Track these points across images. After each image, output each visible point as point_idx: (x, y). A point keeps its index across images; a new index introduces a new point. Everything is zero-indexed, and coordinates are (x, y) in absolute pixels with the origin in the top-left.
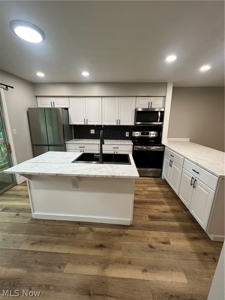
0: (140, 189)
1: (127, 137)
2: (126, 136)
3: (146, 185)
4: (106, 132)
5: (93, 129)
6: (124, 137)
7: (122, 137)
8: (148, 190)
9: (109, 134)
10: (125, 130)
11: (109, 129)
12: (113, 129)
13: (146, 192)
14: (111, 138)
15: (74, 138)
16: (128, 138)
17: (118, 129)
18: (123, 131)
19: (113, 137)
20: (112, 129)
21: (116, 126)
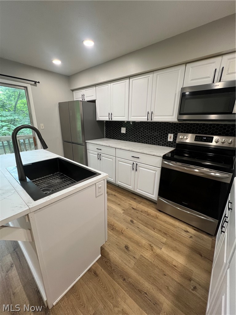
0: (144, 242)
1: (170, 142)
2: (169, 140)
3: (164, 240)
4: (140, 133)
5: (124, 127)
6: (165, 141)
7: (161, 141)
8: (158, 251)
9: (143, 135)
10: (167, 131)
11: (144, 128)
12: (150, 127)
13: (148, 255)
14: (145, 141)
15: (106, 138)
16: (172, 143)
17: (156, 129)
18: (164, 132)
19: (149, 139)
20: (148, 128)
21: (146, 122)
